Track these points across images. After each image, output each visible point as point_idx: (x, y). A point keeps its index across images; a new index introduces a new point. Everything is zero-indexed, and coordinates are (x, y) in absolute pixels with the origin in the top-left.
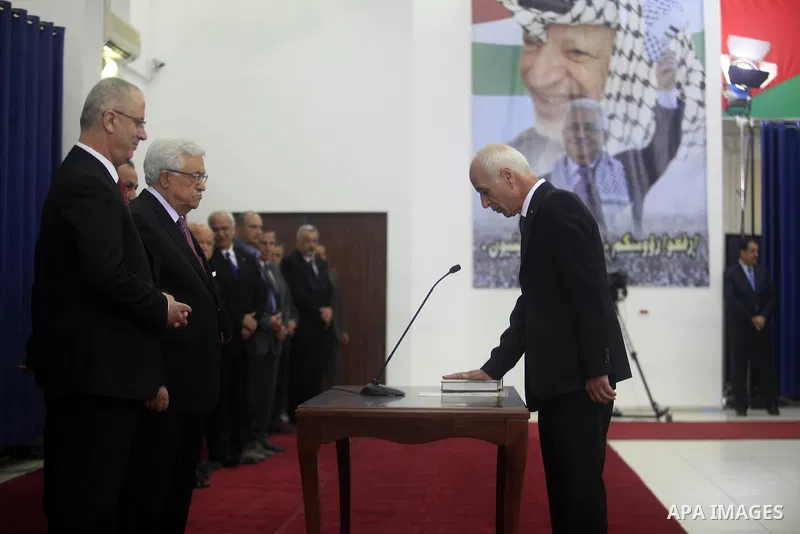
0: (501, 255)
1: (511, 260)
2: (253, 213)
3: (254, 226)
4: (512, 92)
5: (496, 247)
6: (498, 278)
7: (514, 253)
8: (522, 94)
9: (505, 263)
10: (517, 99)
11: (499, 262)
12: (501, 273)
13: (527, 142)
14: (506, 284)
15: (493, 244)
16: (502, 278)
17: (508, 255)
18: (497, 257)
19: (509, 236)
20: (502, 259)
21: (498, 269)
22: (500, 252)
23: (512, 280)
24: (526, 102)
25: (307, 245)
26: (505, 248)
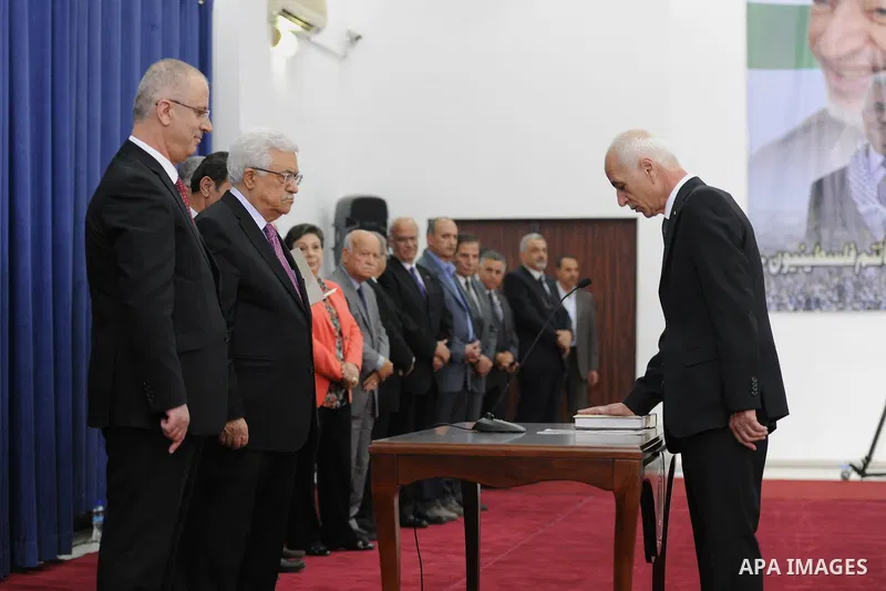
0: (785, 270)
1: (797, 277)
2: (447, 218)
3: (447, 236)
4: (798, 65)
5: (778, 261)
6: (781, 299)
7: (802, 267)
8: (810, 66)
9: (789, 280)
10: (805, 73)
11: (781, 278)
12: (784, 294)
13: (820, 126)
14: (791, 307)
15: (773, 257)
16: (786, 300)
17: (792, 270)
18: (779, 273)
19: (793, 247)
20: (785, 275)
21: (780, 288)
22: (782, 266)
23: (799, 302)
24: (816, 76)
25: (535, 256)
26: (788, 261)
